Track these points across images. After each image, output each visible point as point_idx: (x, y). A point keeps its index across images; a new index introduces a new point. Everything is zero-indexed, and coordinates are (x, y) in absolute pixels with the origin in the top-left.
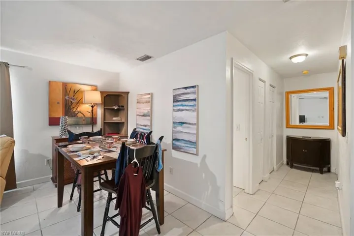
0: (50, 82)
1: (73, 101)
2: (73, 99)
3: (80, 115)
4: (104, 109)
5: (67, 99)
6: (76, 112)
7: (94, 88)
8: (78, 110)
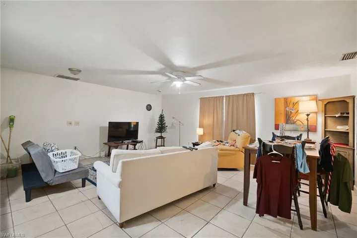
0: (275, 99)
1: (292, 111)
2: (293, 110)
3: (298, 123)
4: (325, 117)
5: (288, 110)
6: (295, 120)
7: (313, 97)
8: (297, 118)
